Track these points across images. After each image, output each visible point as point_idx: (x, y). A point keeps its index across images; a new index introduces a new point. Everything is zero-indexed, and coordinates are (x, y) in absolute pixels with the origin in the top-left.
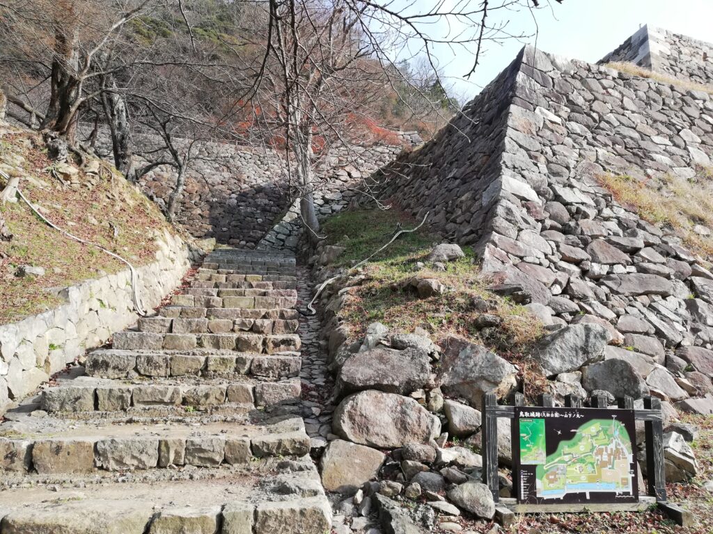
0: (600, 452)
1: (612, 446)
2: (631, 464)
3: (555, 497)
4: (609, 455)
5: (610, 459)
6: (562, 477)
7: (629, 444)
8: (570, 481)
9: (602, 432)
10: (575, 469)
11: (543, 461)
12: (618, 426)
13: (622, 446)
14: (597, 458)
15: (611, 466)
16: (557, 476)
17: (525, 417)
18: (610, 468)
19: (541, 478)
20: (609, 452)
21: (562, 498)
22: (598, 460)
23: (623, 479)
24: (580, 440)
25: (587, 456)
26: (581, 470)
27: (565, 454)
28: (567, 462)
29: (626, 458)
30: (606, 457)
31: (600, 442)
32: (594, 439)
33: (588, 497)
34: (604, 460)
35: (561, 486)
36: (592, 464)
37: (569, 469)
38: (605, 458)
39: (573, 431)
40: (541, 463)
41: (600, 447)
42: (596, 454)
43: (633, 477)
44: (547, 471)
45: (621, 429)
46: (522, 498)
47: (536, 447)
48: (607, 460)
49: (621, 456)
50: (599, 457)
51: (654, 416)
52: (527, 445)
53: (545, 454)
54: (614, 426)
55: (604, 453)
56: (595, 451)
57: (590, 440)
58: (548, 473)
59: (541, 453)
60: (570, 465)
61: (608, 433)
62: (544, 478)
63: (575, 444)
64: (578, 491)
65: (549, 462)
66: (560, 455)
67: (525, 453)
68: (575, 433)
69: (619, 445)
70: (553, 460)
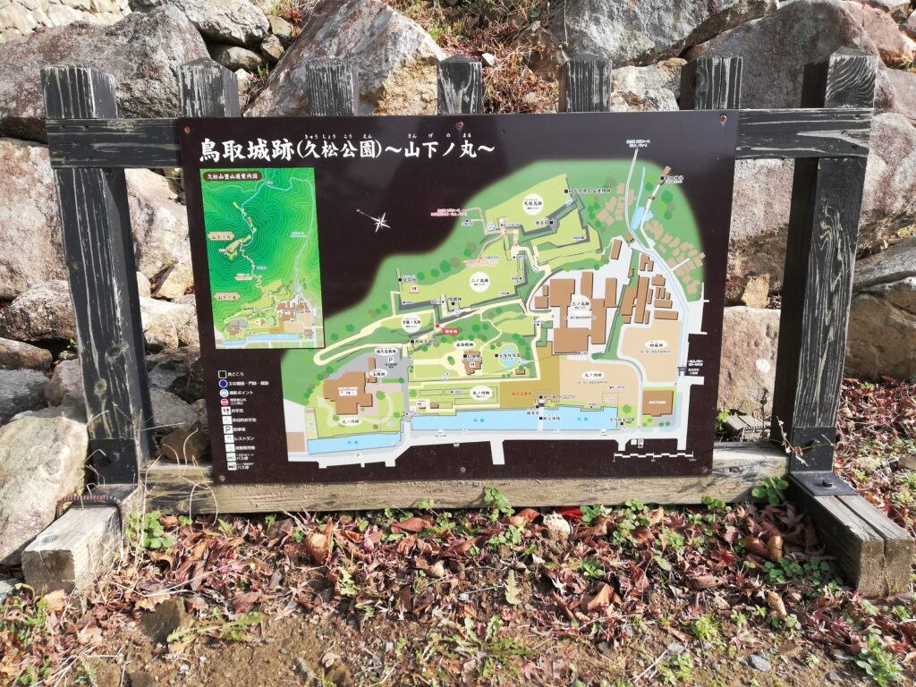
0: (559, 295)
1: (618, 270)
2: (692, 338)
3: (363, 460)
4: (599, 308)
5: (599, 322)
6: (392, 391)
7: (694, 258)
8: (427, 403)
9: (574, 215)
10: (447, 360)
11: (309, 334)
12: (649, 187)
13: (661, 268)
14: (544, 317)
15: (601, 348)
16: (371, 388)
17: (225, 163)
18: (596, 356)
19: (304, 397)
20: (599, 292)
21: (391, 463)
22: (546, 326)
23: (649, 395)
24: (471, 251)
25: (499, 310)
26: (473, 363)
27: (403, 308)
28: (412, 338)
29: (675, 317)
30: (586, 312)
31: (562, 257)
32: (535, 242)
33: (498, 458)
34: (572, 324)
35: (387, 422)
36: (522, 341)
37: (419, 361)
38: (580, 317)
39: (441, 213)
40: (302, 342)
41: (562, 275)
42: (543, 306)
43: (694, 388)
44: (329, 369)
45: (666, 197)
46: (232, 465)
47: (277, 283)
48: (587, 324)
49: (650, 308)
50: (554, 315)
51: (836, 134)
52: (240, 277)
53: (316, 309)
54: (634, 186)
55: (578, 297)
56: (538, 292)
57: (515, 250)
58: (333, 377)
59: (302, 307)
60: (424, 348)
61: (602, 216)
62: (318, 398)
63: (450, 267)
64: (456, 439)
65: (335, 338)
66: (383, 311)
67: (234, 306)
68: (449, 223)
69: (648, 264)
70: (351, 329)
